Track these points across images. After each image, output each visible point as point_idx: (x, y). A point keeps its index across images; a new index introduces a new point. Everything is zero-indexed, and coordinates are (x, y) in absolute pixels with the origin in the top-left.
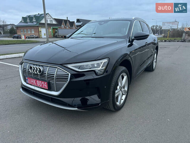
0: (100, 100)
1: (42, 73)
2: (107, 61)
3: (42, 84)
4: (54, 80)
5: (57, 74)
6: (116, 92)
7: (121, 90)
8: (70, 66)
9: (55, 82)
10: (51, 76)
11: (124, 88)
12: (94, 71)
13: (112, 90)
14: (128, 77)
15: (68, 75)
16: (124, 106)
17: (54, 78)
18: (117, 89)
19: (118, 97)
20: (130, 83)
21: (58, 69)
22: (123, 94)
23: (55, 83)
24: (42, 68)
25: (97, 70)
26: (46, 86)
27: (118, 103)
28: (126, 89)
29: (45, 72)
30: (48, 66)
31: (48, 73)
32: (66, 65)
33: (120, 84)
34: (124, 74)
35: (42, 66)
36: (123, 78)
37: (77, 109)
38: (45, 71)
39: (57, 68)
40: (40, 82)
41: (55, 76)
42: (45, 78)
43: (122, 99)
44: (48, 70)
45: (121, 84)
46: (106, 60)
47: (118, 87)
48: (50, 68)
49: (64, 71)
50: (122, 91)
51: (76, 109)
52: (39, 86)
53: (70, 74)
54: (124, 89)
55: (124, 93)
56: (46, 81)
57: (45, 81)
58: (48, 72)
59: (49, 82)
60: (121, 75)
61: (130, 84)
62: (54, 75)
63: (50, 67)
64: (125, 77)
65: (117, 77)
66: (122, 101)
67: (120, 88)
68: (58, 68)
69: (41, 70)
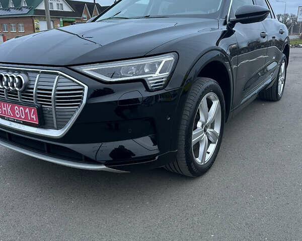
0: (156, 147)
1: (26, 89)
2: (172, 58)
3: (26, 114)
4: (50, 102)
5: (59, 88)
6: (194, 133)
7: (205, 131)
8: (86, 70)
9: (53, 107)
10: (44, 95)
11: (212, 127)
12: (143, 81)
13: (184, 127)
14: (221, 102)
15: (83, 90)
16: (213, 168)
17: (50, 98)
18: (196, 128)
19: (198, 145)
20: (227, 118)
21: (61, 77)
22: (210, 142)
23: (53, 110)
24: (26, 77)
25: (149, 79)
26: (34, 117)
27: (198, 160)
28: (217, 130)
29: (31, 87)
30: (38, 72)
31: (39, 87)
32: (77, 68)
33: (202, 118)
34: (212, 95)
35: (26, 72)
36: (210, 104)
37: (105, 167)
38: (32, 83)
39: (57, 74)
40: (21, 108)
41: (53, 93)
42: (32, 100)
43: (208, 153)
44: (38, 81)
45: (206, 119)
46: (169, 58)
47: (199, 124)
48: (43, 75)
49: (73, 81)
50: (207, 134)
51: (103, 167)
52: (20, 117)
53: (86, 88)
54: (212, 130)
55: (211, 139)
56: (34, 106)
57: (30, 105)
58: (37, 85)
59: (42, 107)
60: (205, 97)
61: (226, 122)
62: (51, 90)
63: (43, 73)
64: (216, 104)
65: (196, 101)
66: (208, 157)
67: (202, 126)
68: (61, 75)
69: (23, 82)
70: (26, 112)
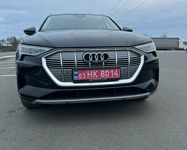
5: (131, 57)
23: (129, 68)
26: (117, 74)
31: (119, 58)
37: (149, 93)
40: (106, 71)
42: (115, 65)
48: (119, 52)
52: (105, 76)
53: (143, 55)
62: (128, 58)
69: (109, 56)
70: (111, 72)
